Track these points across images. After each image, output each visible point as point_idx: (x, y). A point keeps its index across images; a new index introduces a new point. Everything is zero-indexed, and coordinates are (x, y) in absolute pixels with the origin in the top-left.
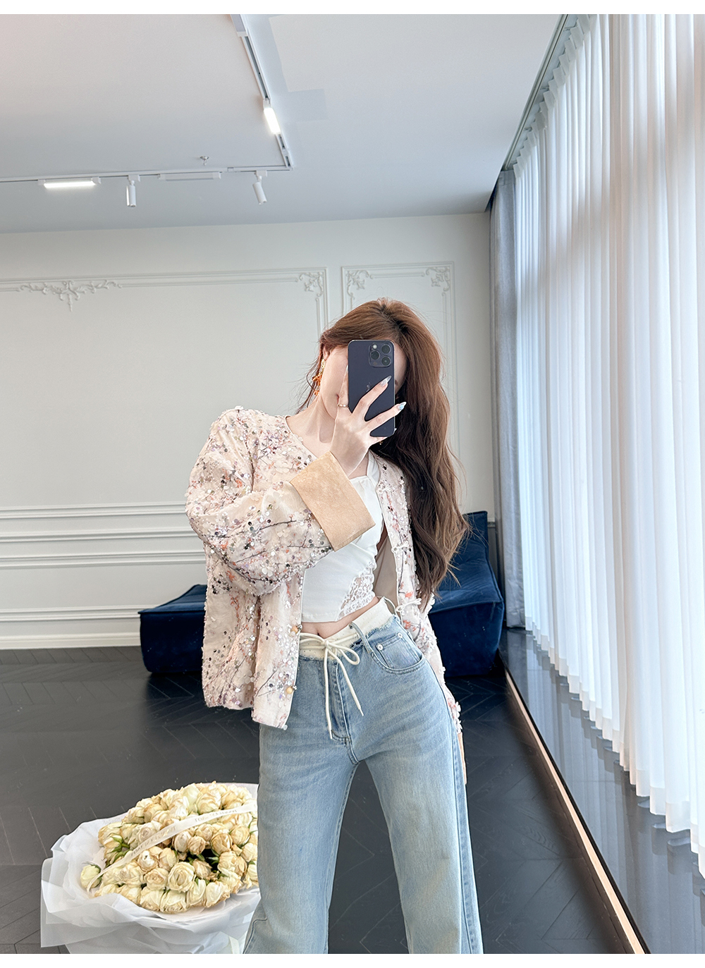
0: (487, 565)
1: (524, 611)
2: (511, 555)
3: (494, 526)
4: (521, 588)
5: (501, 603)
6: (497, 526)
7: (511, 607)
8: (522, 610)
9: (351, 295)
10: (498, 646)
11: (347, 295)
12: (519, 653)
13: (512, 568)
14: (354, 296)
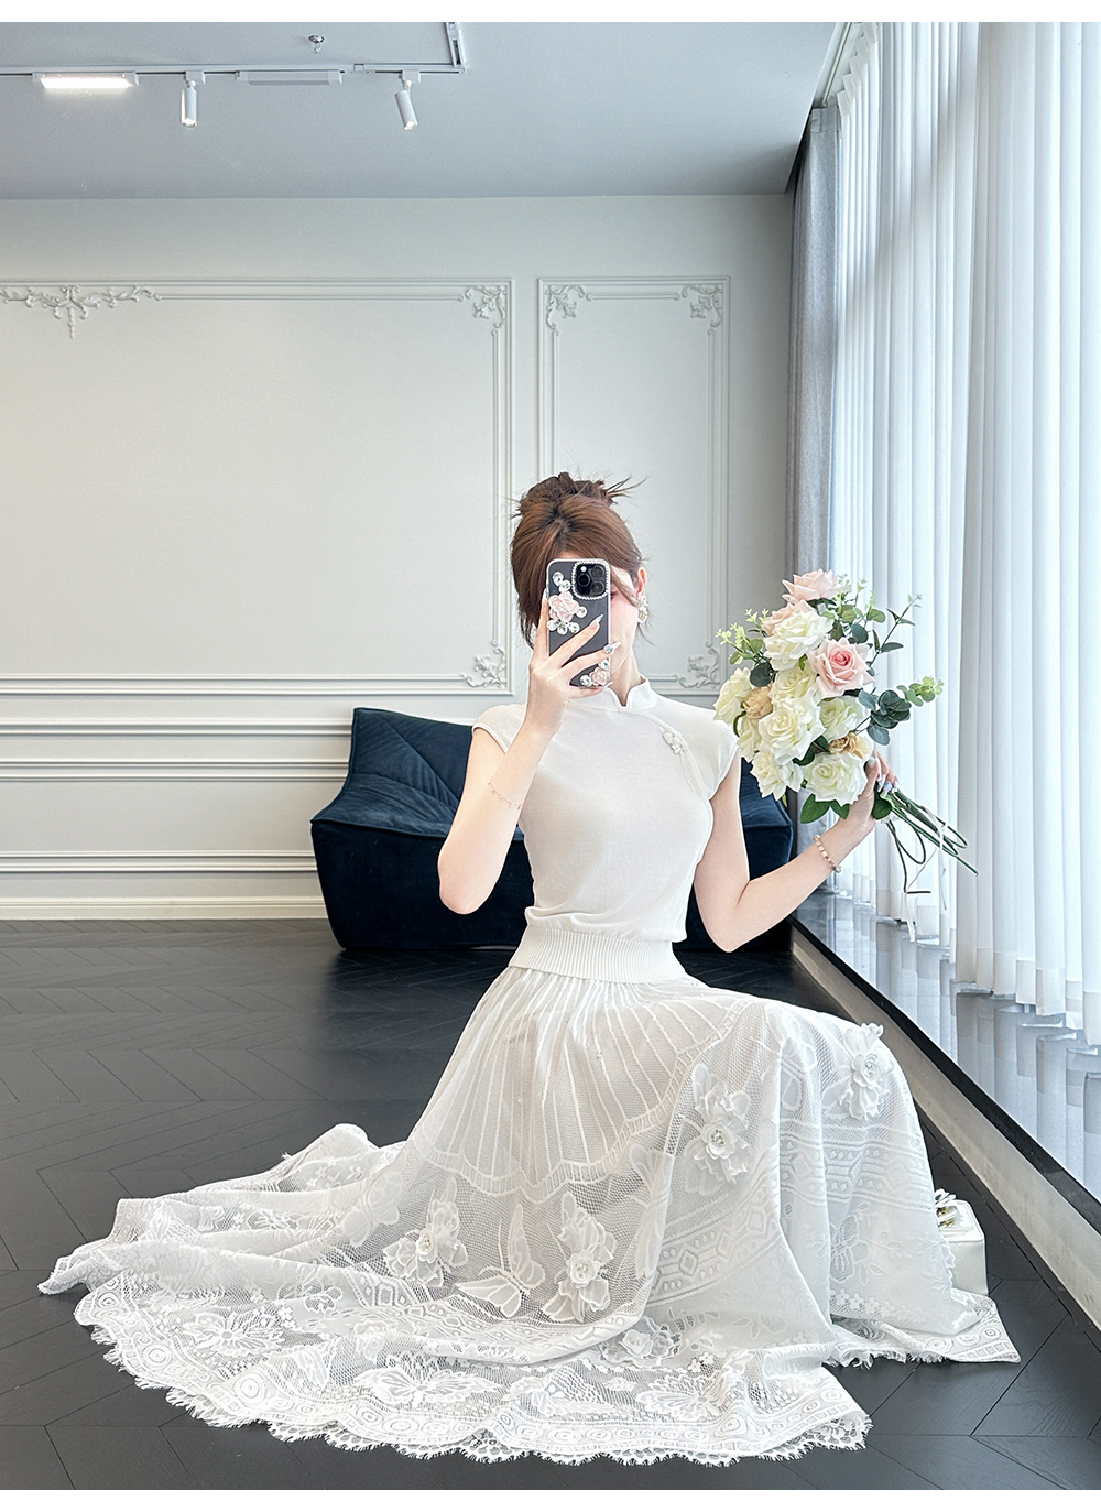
5: (789, 830)
9: (552, 327)
11: (547, 328)
14: (557, 328)
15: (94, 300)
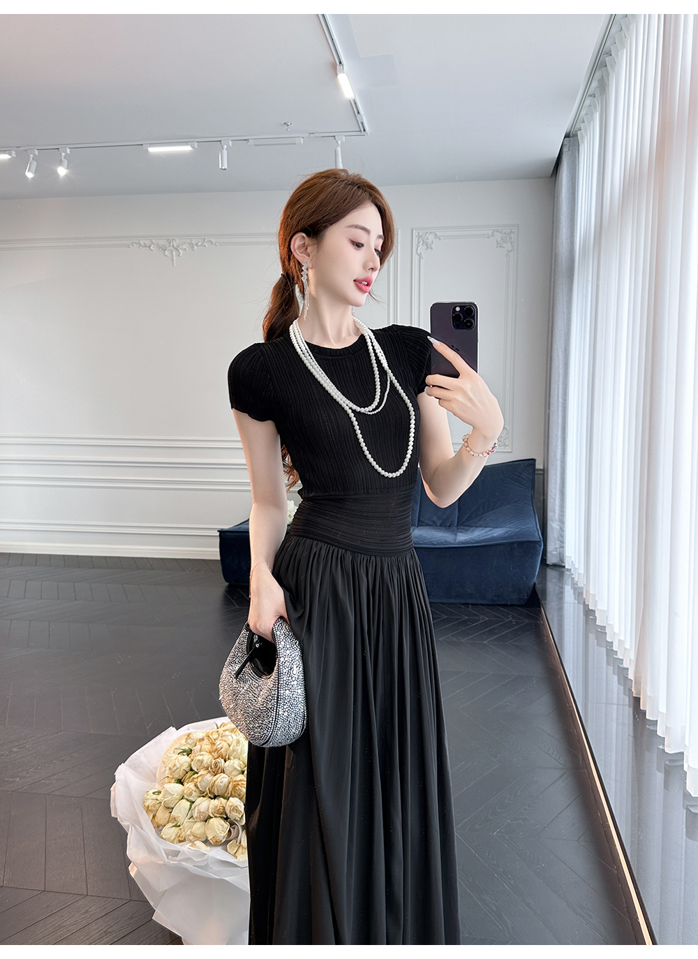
0: (531, 507)
1: (563, 551)
2: (555, 499)
3: (542, 472)
4: (562, 530)
5: (540, 541)
6: (544, 472)
7: (552, 547)
8: (562, 549)
9: (420, 255)
10: (535, 580)
11: (417, 255)
12: (557, 588)
13: (554, 512)
14: (422, 255)
15: (184, 247)
